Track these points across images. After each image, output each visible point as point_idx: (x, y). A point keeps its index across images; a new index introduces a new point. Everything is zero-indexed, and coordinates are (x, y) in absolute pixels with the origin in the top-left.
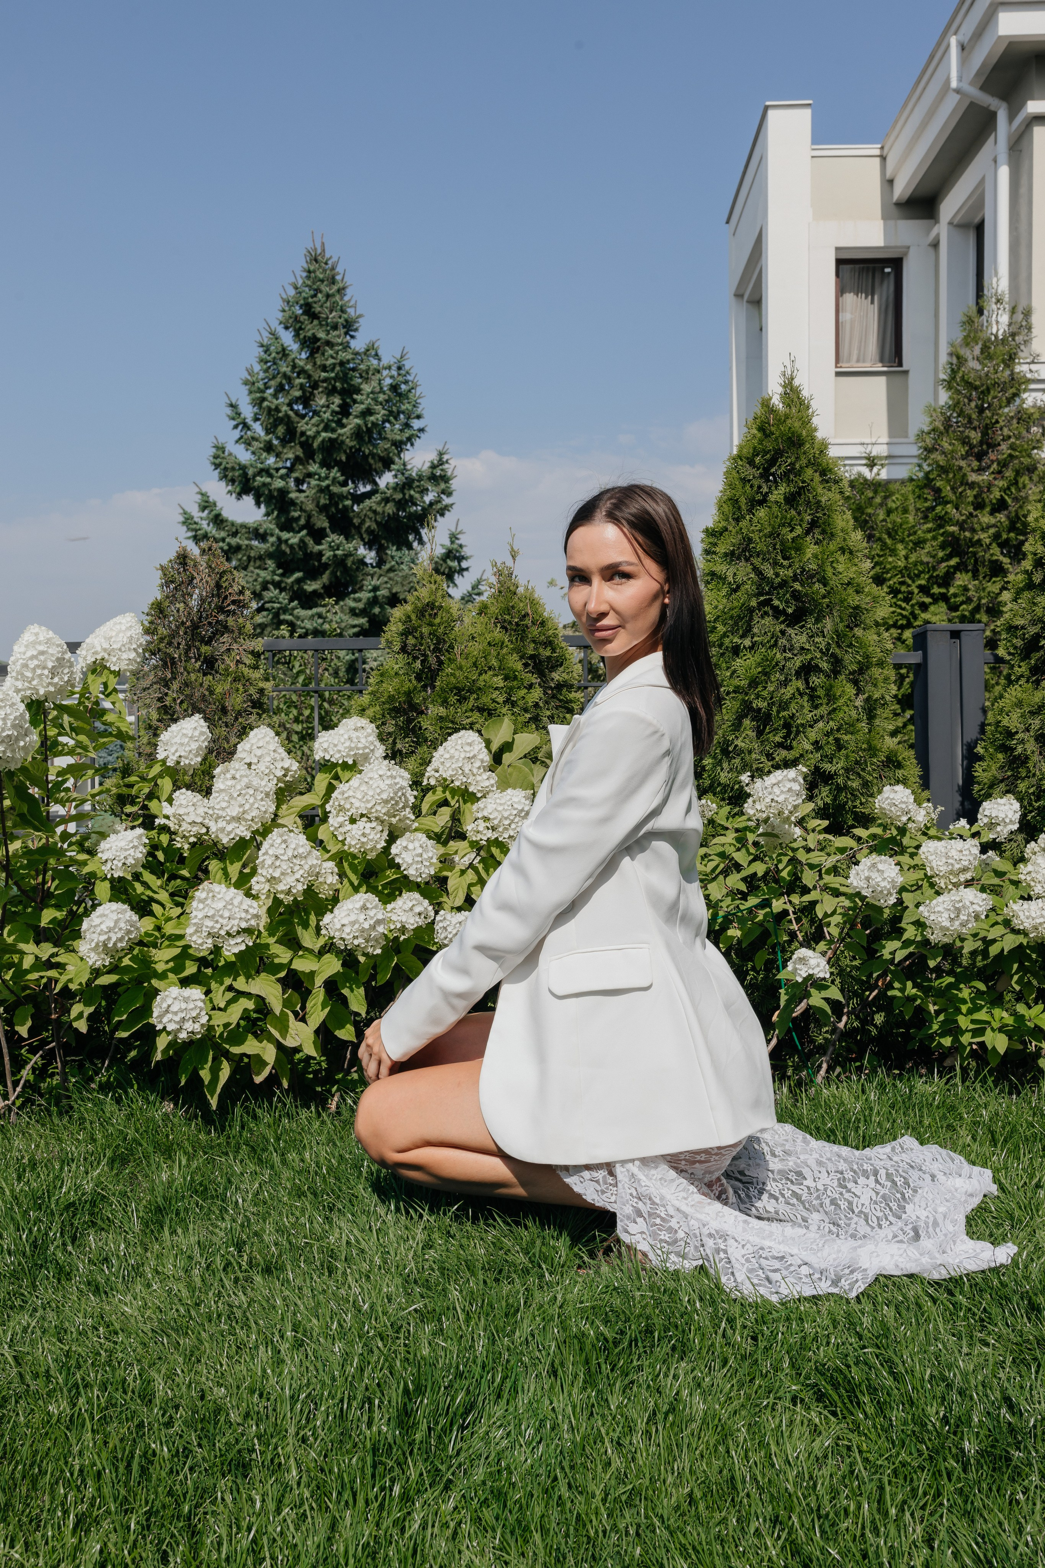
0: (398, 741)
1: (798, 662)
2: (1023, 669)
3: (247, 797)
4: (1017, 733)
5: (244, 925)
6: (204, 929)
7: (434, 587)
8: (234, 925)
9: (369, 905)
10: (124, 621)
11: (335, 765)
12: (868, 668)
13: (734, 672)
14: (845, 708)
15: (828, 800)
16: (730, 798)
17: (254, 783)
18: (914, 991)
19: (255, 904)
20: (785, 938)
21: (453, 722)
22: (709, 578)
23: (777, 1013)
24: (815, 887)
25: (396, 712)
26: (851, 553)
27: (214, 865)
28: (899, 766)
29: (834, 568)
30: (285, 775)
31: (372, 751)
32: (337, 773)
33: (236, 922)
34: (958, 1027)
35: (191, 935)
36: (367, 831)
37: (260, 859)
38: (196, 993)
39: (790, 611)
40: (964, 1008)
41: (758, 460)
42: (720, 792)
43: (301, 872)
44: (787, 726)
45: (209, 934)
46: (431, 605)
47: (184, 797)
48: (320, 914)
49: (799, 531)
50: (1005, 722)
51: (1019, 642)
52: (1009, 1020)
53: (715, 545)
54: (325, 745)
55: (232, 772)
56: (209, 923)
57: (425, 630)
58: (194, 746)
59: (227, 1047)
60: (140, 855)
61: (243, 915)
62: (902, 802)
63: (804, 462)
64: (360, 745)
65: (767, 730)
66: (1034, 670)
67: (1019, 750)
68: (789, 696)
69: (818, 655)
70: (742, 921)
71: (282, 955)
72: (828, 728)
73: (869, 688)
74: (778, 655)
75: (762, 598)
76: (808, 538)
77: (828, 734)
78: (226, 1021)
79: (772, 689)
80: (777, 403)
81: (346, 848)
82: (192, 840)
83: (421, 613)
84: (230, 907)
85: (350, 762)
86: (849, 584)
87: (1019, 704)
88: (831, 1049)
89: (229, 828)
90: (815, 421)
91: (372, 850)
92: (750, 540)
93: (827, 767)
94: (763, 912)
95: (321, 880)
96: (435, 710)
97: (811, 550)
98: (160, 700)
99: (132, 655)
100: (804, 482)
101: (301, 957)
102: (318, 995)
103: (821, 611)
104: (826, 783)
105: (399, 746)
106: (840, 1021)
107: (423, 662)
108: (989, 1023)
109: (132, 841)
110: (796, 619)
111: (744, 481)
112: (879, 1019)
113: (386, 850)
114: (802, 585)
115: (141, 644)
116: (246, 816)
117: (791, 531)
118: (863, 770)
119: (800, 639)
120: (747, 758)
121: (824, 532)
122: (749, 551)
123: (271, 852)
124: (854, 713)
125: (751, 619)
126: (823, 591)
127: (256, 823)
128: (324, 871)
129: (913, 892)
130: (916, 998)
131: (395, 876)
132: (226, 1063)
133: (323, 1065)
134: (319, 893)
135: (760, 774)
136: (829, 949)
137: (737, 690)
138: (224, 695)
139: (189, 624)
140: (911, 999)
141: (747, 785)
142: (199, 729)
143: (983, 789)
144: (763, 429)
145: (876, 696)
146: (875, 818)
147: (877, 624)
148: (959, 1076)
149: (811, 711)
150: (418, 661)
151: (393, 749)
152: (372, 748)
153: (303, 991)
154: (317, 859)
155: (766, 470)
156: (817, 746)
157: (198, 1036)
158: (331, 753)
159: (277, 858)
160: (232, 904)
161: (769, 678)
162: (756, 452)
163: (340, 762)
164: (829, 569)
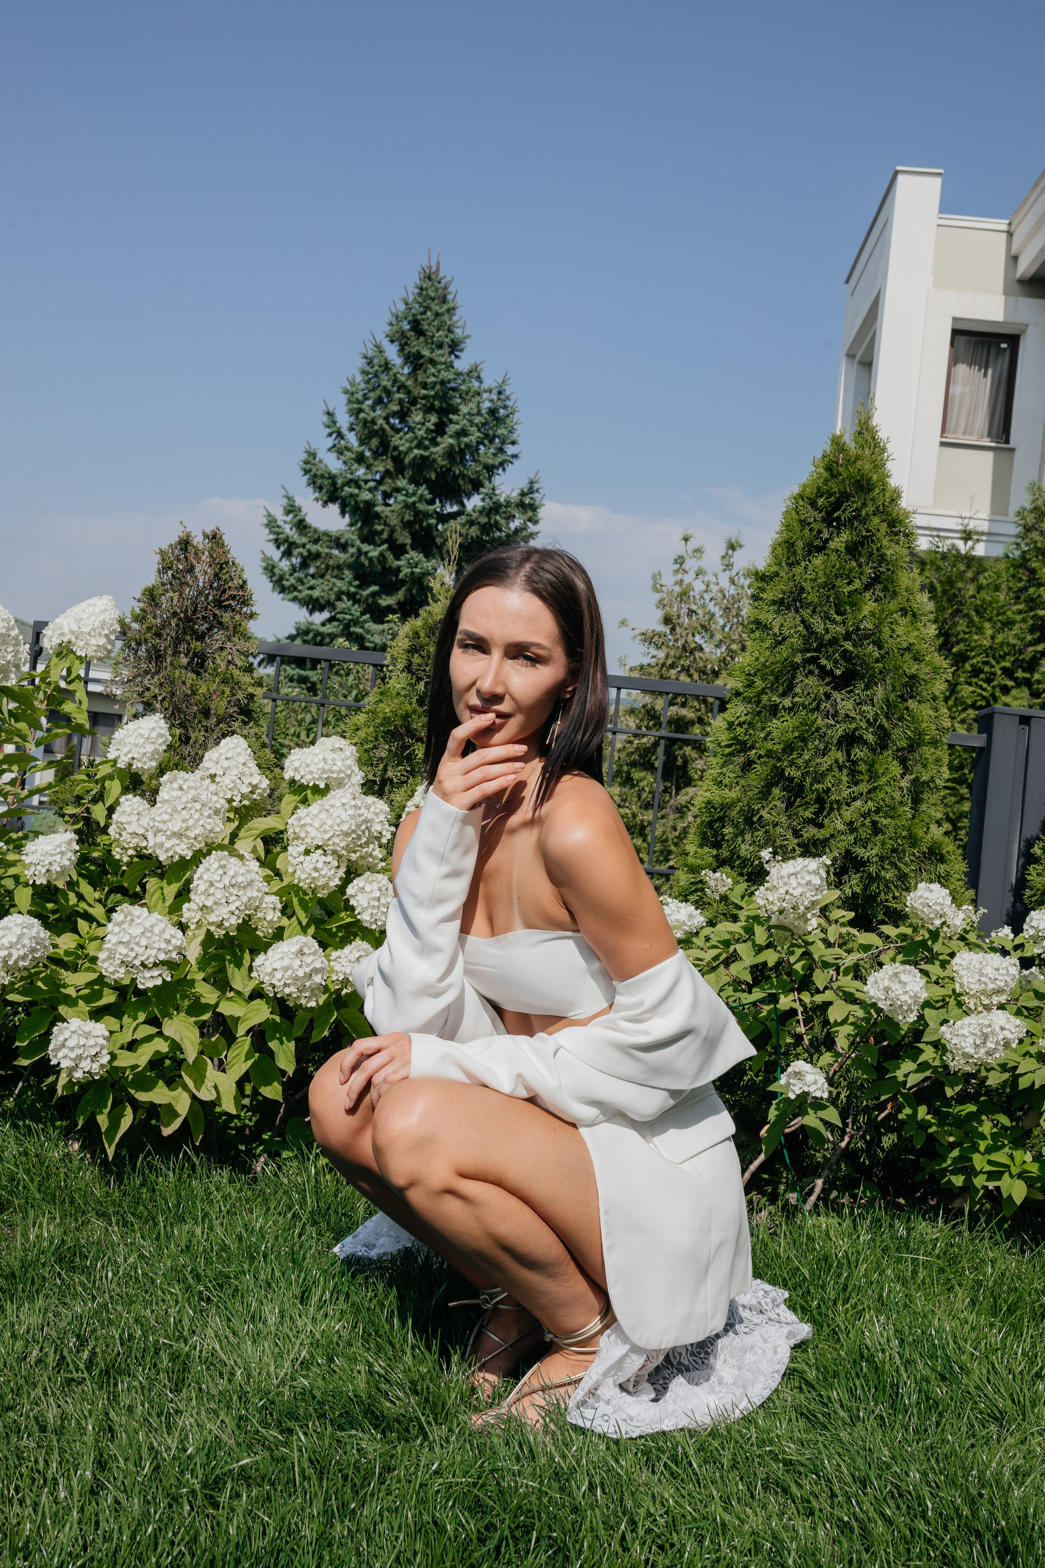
0: (389, 768)
1: (840, 730)
3: (193, 811)
5: (162, 957)
6: (117, 956)
8: (152, 954)
9: (306, 950)
10: (99, 603)
11: (307, 787)
12: (919, 745)
13: (769, 733)
14: (887, 789)
16: (749, 875)
17: (203, 797)
18: (929, 1117)
19: (179, 934)
20: (789, 1040)
22: (754, 627)
23: (767, 1127)
24: (826, 988)
25: (392, 735)
26: (914, 615)
27: (152, 883)
28: (942, 860)
29: (893, 631)
30: (252, 792)
31: (349, 776)
32: (306, 796)
33: (153, 952)
34: (972, 1167)
35: (104, 961)
36: (320, 865)
37: (195, 883)
38: (100, 1029)
39: (838, 672)
40: (983, 1146)
41: (820, 502)
42: (739, 866)
43: (238, 904)
44: (820, 801)
45: (123, 962)
47: (130, 804)
48: (254, 952)
49: (857, 584)
52: (1034, 1168)
53: (763, 590)
54: (297, 764)
55: (180, 782)
56: (123, 950)
58: (150, 748)
59: (132, 1092)
60: (67, 863)
61: (163, 945)
62: (936, 903)
63: (870, 508)
64: (335, 768)
65: (797, 804)
68: (825, 767)
69: (864, 725)
71: (208, 994)
72: (866, 809)
73: (918, 768)
74: (819, 721)
75: (809, 655)
76: (867, 595)
77: (864, 816)
78: (132, 1062)
79: (807, 757)
80: (848, 442)
81: (296, 882)
82: (131, 852)
84: (148, 935)
85: (322, 786)
86: (908, 649)
88: (826, 1173)
89: (168, 844)
90: (889, 465)
91: (324, 887)
92: (802, 590)
93: (860, 852)
94: (767, 1008)
95: (260, 915)
97: (869, 606)
98: (141, 695)
99: (102, 641)
100: (868, 531)
101: (229, 999)
102: (244, 1044)
103: (873, 676)
104: (858, 871)
105: (390, 774)
106: (842, 1140)
108: (1008, 1166)
109: (60, 846)
110: (844, 682)
111: (803, 523)
112: (888, 1141)
113: (342, 889)
114: (855, 646)
115: (114, 631)
116: (188, 833)
117: (849, 584)
118: (900, 859)
119: (845, 704)
120: (772, 832)
121: (885, 589)
122: (801, 602)
123: (205, 877)
124: (897, 795)
125: (794, 677)
126: (876, 654)
127: (199, 842)
128: (264, 905)
129: (937, 1009)
130: (930, 1125)
131: (349, 920)
132: (129, 1111)
133: (247, 1122)
134: (256, 929)
135: (783, 853)
136: (836, 1061)
137: (770, 754)
138: (209, 696)
139: (182, 615)
140: (924, 1126)
141: (767, 862)
142: (158, 730)
143: (1034, 895)
144: (831, 469)
145: (925, 778)
146: (906, 916)
147: (935, 698)
148: (966, 1222)
149: (849, 787)
150: (422, 683)
151: (382, 776)
152: (349, 772)
153: (230, 1038)
154: (259, 891)
155: (829, 514)
156: (851, 827)
157: (96, 1078)
158: (302, 773)
159: (212, 884)
160: (152, 931)
161: (806, 745)
162: (820, 493)
163: (311, 784)
164: (886, 631)
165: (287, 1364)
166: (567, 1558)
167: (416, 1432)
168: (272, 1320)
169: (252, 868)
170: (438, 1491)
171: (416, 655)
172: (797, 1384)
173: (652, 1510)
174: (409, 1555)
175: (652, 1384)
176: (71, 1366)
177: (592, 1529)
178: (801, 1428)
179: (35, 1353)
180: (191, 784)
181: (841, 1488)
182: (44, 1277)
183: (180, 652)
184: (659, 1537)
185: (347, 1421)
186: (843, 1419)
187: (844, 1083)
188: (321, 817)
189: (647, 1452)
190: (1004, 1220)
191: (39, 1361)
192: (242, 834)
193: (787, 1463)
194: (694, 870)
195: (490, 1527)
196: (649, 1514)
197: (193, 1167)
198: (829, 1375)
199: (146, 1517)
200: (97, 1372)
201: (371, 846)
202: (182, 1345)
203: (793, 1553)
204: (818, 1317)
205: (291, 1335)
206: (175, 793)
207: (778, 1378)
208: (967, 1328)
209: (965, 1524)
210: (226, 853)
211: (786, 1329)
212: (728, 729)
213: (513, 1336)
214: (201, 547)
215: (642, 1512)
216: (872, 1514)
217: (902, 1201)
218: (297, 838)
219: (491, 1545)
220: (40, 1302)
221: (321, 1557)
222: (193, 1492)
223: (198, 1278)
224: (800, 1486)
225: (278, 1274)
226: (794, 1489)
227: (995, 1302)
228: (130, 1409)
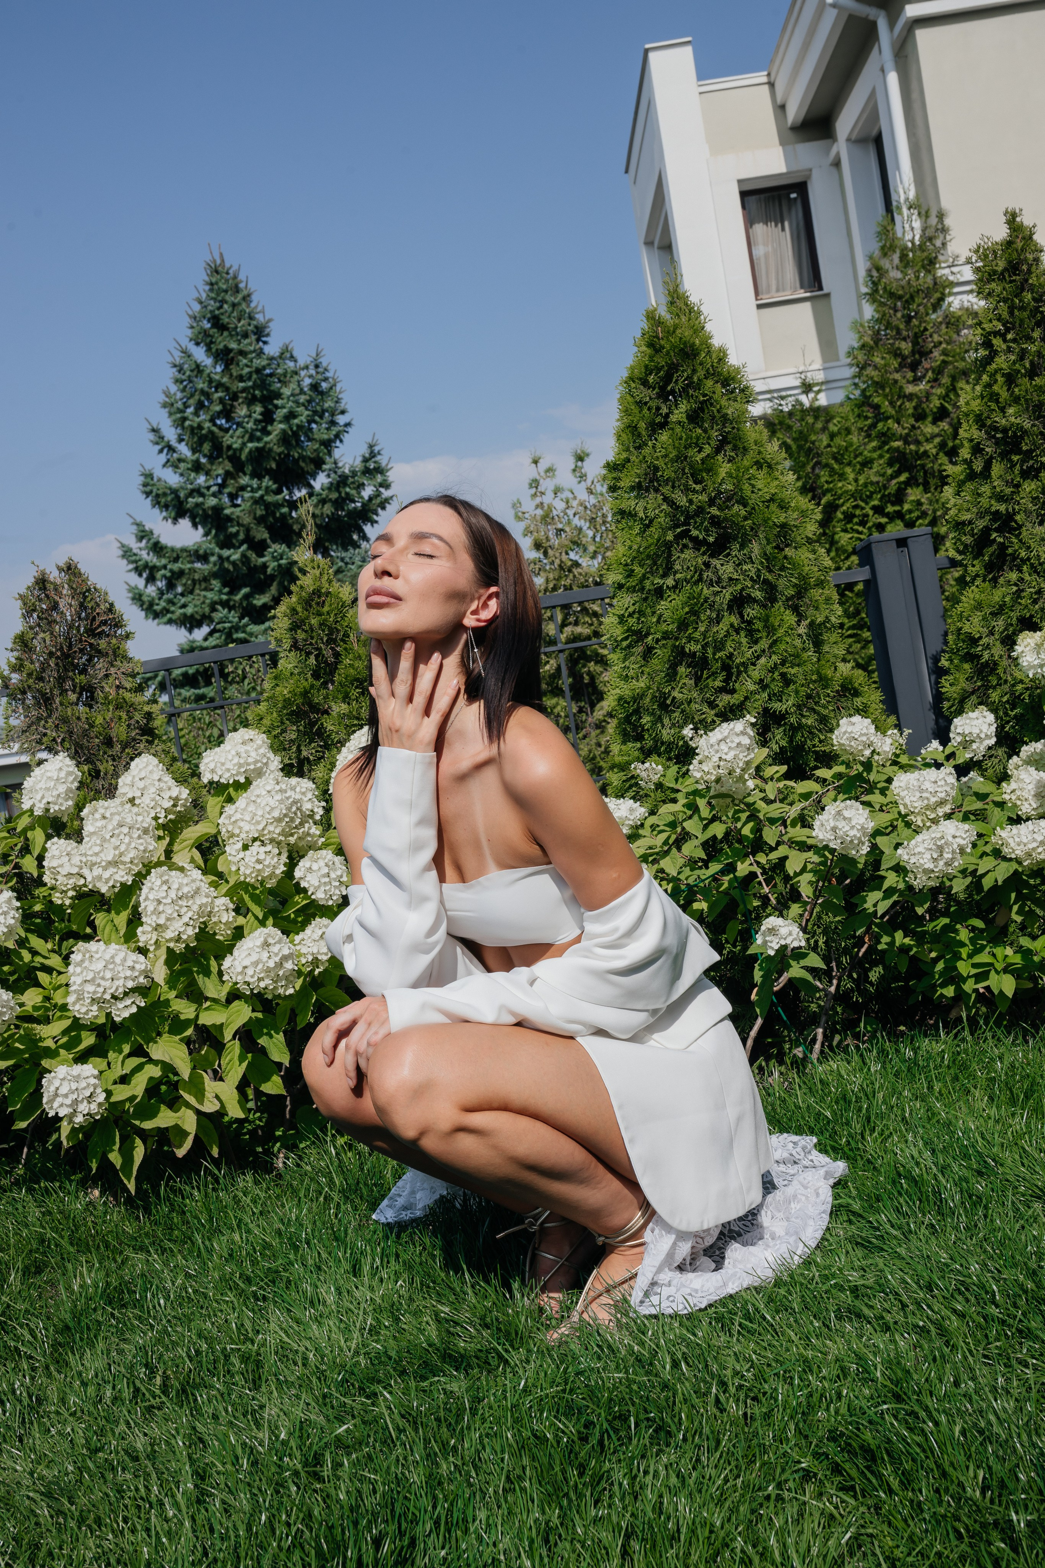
0: (303, 748)
1: (727, 595)
2: (977, 568)
3: (122, 837)
4: (981, 638)
5: (130, 984)
6: (86, 995)
7: (317, 572)
8: (119, 986)
9: (271, 941)
11: (227, 786)
12: (806, 590)
13: (660, 616)
14: (788, 639)
15: (784, 743)
16: (677, 757)
17: (129, 820)
18: (907, 941)
19: (141, 958)
20: (756, 903)
21: (358, 719)
22: (620, 517)
23: (756, 990)
24: (778, 844)
25: (296, 715)
26: (770, 466)
27: (100, 918)
28: (856, 693)
29: (753, 486)
30: (175, 805)
31: (266, 764)
32: (229, 794)
33: (121, 982)
34: (959, 975)
35: (74, 1004)
36: (262, 856)
37: (143, 905)
38: (88, 1070)
39: (711, 539)
40: (964, 952)
41: (651, 379)
42: (666, 751)
43: (190, 914)
44: (726, 667)
45: (93, 1000)
46: (317, 593)
47: (58, 848)
48: (220, 958)
49: (707, 450)
50: (967, 628)
51: (968, 539)
52: (1017, 959)
53: (618, 479)
54: (212, 766)
55: (101, 811)
56: (90, 988)
57: (314, 621)
58: (62, 789)
59: (137, 1123)
60: (12, 921)
61: (129, 973)
62: (862, 735)
63: (701, 373)
64: (250, 760)
65: (705, 676)
66: (990, 567)
67: (986, 656)
68: (722, 633)
69: (749, 584)
70: (706, 893)
71: (186, 1009)
72: (771, 664)
73: (811, 612)
74: (705, 591)
75: (679, 530)
76: (720, 457)
77: (772, 670)
78: (129, 1094)
79: (703, 629)
80: (663, 314)
81: (242, 878)
82: (71, 893)
83: (307, 603)
84: (111, 966)
85: (242, 780)
86: (772, 500)
87: (979, 606)
88: (823, 1019)
89: (106, 875)
90: (708, 327)
91: (270, 877)
92: (656, 469)
93: (777, 706)
94: (727, 878)
95: (214, 919)
96: (339, 708)
97: (724, 469)
98: (40, 741)
100: (705, 395)
101: (207, 1009)
102: (234, 1049)
103: (745, 534)
104: (780, 725)
105: (304, 753)
106: (831, 985)
107: (317, 657)
108: (992, 964)
110: (719, 548)
111: (640, 404)
112: (874, 975)
113: (289, 873)
114: (720, 509)
116: (123, 859)
117: (699, 451)
118: (816, 703)
119: (727, 569)
120: (688, 710)
121: (735, 448)
122: (658, 481)
123: (151, 897)
124: (798, 642)
125: (670, 555)
126: (743, 513)
127: (137, 865)
128: (216, 909)
129: (888, 834)
130: (910, 948)
131: (305, 902)
132: (138, 1142)
133: (258, 1122)
134: (215, 934)
135: (705, 726)
136: (805, 910)
137: (666, 636)
138: (107, 725)
139: (59, 653)
140: (904, 949)
141: (691, 739)
142: (65, 769)
143: (953, 705)
144: (653, 344)
145: (820, 620)
146: (837, 756)
147: (809, 541)
148: (967, 1029)
149: (750, 648)
150: (312, 657)
151: (298, 757)
152: (265, 761)
153: (219, 1047)
154: (207, 896)
155: (663, 388)
156: (762, 685)
157: (98, 1117)
158: (220, 773)
159: (159, 902)
160: (113, 962)
161: (698, 617)
162: (648, 371)
163: (231, 782)
164: (746, 487)
165: (356, 1335)
166: (669, 1434)
167: (496, 1363)
168: (331, 1299)
169: (195, 877)
170: (531, 1407)
171: (299, 631)
172: (846, 1218)
173: (738, 1368)
174: (518, 1471)
175: (710, 1257)
176: (147, 1395)
177: (685, 1400)
178: (860, 1255)
179: (108, 1394)
180: (113, 810)
181: (909, 1297)
182: (97, 1321)
183: (67, 690)
184: (750, 1390)
185: (427, 1370)
186: (895, 1237)
187: (819, 931)
188: (250, 809)
189: (720, 1319)
190: (1001, 1017)
191: (115, 1399)
192: (176, 848)
193: (855, 1290)
194: (623, 767)
195: (589, 1425)
196: (736, 1373)
197: (217, 1180)
198: (873, 1201)
199: (256, 1509)
200: (174, 1393)
201: (307, 825)
202: (250, 1346)
203: (879, 1366)
204: (851, 1153)
205: (352, 1307)
206: (100, 824)
207: (826, 1217)
208: (991, 1123)
209: (1033, 1298)
210: (165, 868)
211: (822, 1172)
212: (620, 623)
213: (567, 1250)
214: (58, 581)
215: (729, 1372)
216: (946, 1312)
217: (902, 1028)
218: (232, 835)
219: (594, 1440)
220: (101, 1345)
221: (435, 1498)
222: (296, 1473)
223: (248, 1280)
224: (871, 1307)
225: (324, 1255)
226: (866, 1311)
227: (1012, 1092)
228: (215, 1417)
